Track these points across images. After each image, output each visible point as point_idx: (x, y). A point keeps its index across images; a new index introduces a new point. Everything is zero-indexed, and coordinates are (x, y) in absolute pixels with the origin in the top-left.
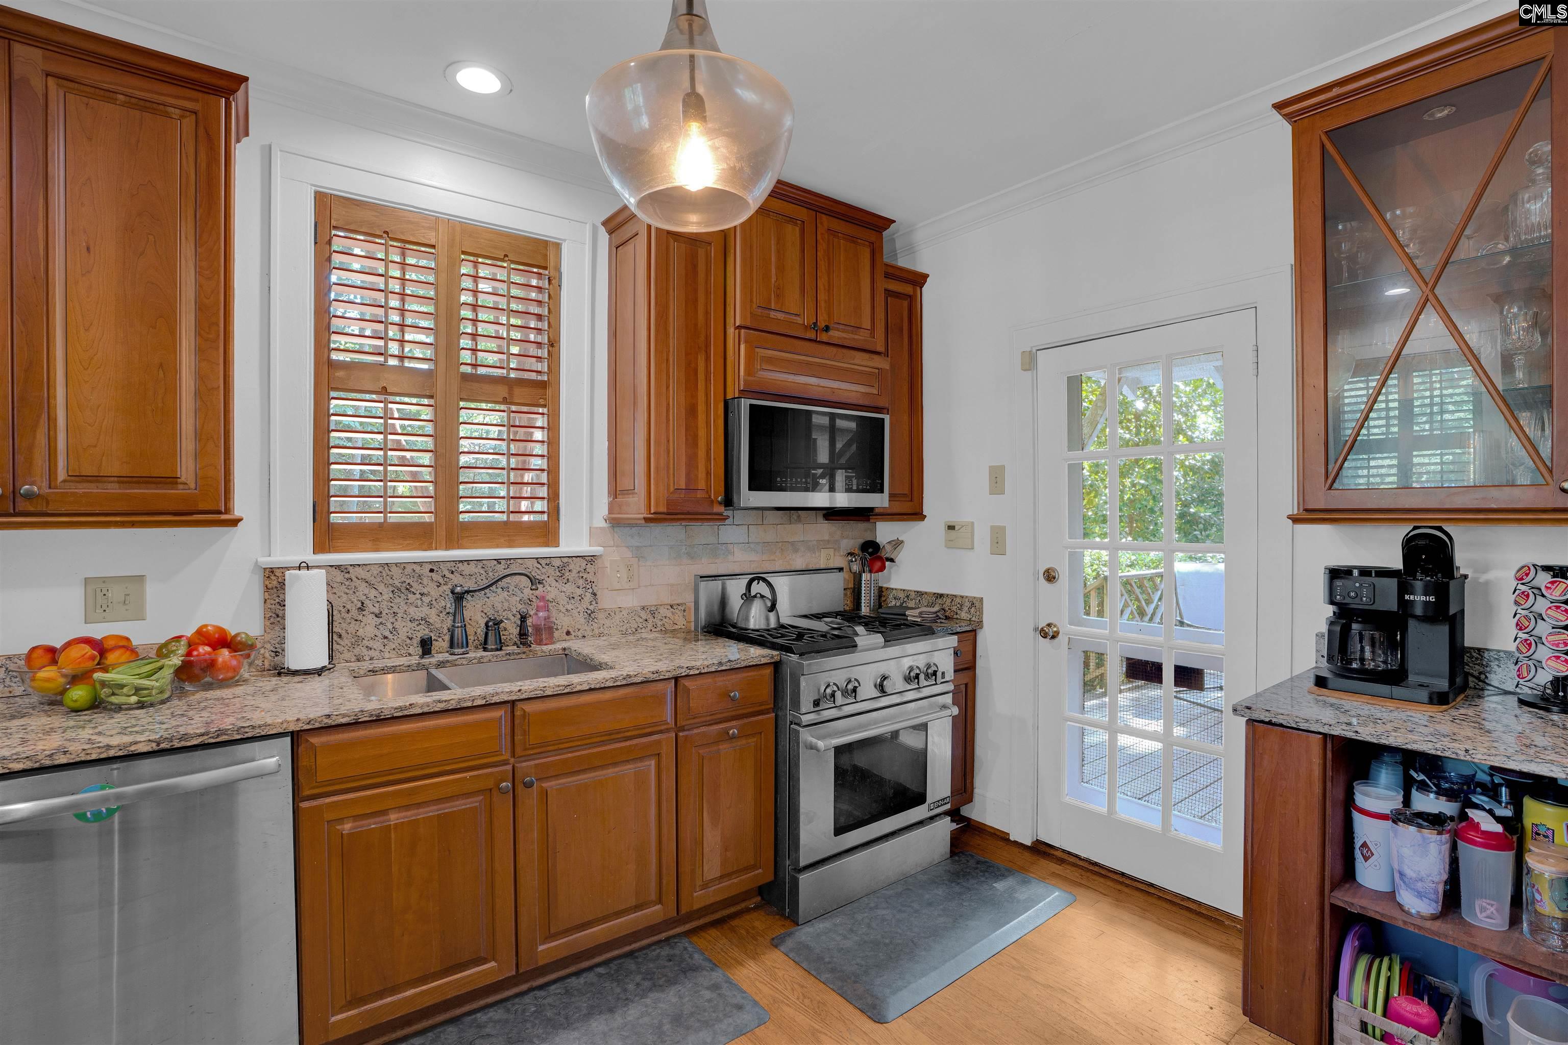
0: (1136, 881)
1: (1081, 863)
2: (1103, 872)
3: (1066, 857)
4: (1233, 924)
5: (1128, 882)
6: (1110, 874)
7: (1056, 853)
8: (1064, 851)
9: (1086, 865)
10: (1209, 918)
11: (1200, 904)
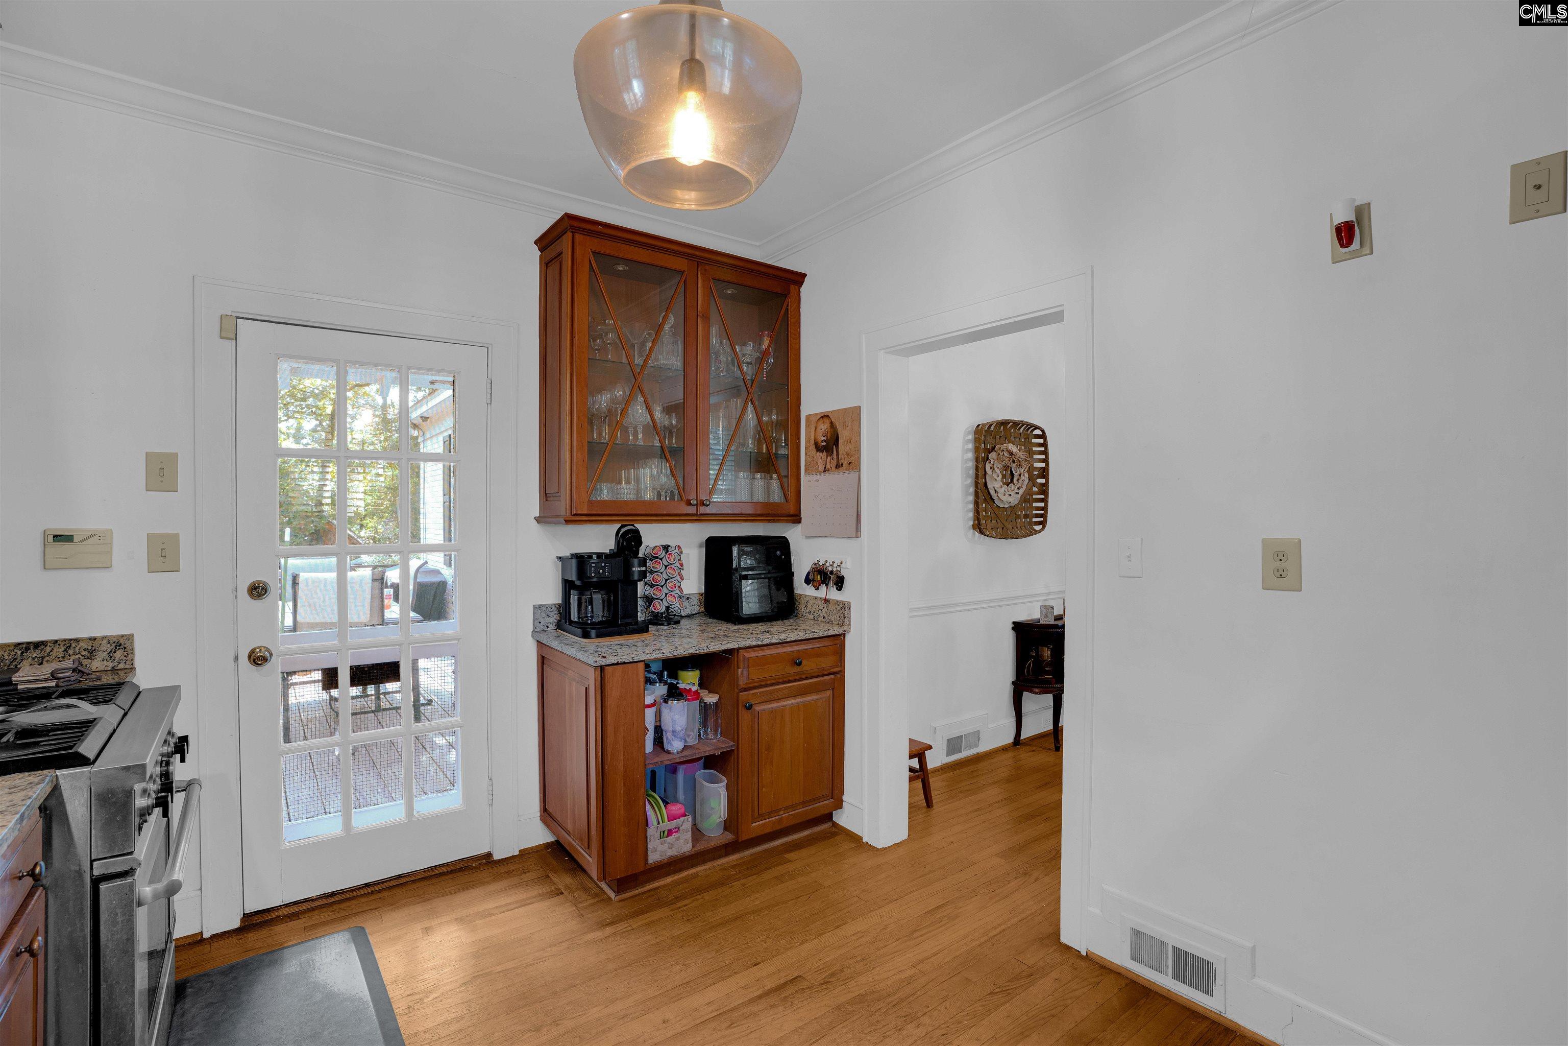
0: (383, 882)
1: (317, 903)
2: (348, 895)
3: (295, 909)
4: (480, 862)
5: (377, 888)
6: (355, 893)
7: (280, 913)
8: (287, 905)
9: (325, 901)
10: (461, 870)
11: (447, 864)
